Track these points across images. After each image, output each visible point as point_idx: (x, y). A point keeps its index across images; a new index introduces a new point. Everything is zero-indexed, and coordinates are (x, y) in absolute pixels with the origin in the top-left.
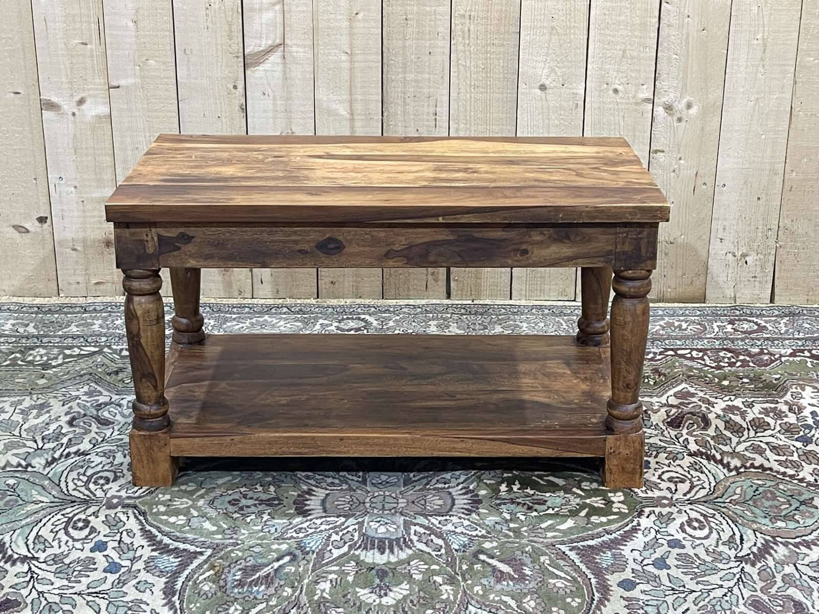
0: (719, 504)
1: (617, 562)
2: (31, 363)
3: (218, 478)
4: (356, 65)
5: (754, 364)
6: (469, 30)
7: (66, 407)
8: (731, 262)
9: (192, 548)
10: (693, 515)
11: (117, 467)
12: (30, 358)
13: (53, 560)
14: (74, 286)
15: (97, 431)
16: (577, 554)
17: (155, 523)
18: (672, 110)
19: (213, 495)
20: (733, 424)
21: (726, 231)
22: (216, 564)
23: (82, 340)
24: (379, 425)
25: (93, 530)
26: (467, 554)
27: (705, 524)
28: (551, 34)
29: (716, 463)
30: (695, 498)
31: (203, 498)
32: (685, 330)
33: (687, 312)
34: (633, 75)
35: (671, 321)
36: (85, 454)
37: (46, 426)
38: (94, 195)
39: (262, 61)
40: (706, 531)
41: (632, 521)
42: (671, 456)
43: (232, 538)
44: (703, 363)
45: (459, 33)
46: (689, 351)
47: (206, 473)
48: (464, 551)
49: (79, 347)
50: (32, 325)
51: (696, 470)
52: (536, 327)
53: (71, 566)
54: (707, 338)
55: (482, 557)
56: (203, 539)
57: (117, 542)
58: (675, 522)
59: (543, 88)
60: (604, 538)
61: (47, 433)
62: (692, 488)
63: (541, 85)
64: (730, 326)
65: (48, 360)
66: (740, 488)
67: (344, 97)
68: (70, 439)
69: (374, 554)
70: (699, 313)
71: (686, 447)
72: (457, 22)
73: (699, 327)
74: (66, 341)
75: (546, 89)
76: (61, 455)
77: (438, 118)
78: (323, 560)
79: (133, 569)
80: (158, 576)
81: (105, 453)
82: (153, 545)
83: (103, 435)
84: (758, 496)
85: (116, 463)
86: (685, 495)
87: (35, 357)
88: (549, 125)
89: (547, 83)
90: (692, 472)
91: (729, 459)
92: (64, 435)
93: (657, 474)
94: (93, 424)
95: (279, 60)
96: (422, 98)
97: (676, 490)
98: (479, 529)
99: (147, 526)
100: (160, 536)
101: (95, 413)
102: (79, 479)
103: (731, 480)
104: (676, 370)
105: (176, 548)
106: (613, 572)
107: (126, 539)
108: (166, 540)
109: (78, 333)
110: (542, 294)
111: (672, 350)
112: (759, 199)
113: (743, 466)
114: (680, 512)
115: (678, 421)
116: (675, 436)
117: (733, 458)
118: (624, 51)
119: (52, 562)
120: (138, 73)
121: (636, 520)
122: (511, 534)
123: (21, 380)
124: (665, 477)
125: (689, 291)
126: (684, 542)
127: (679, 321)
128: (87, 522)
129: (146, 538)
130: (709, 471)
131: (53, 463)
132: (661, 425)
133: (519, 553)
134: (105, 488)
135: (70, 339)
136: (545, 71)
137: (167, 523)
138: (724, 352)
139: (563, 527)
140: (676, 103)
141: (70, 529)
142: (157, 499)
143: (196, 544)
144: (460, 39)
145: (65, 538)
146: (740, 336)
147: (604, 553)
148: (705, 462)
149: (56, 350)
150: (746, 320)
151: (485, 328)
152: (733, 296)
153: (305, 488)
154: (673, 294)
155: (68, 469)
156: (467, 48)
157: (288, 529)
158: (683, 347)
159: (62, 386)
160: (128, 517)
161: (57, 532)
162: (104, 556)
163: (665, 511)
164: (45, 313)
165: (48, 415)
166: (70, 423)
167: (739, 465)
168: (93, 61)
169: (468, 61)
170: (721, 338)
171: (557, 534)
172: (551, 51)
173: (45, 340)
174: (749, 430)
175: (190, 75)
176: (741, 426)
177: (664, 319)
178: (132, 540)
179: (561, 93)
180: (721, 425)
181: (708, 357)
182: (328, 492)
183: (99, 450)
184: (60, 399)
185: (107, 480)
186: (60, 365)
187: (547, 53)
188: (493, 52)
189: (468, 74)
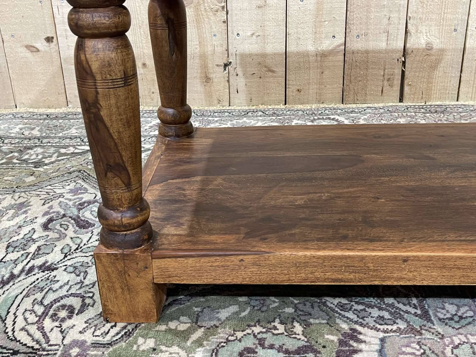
2: (26, 161)
3: (220, 307)
7: (47, 206)
11: (87, 289)
12: (27, 157)
15: (73, 235)
19: (215, 340)
23: (79, 140)
24: (452, 236)
31: (201, 345)
36: (51, 268)
37: (18, 230)
47: (202, 299)
49: (74, 146)
61: (15, 239)
65: (43, 158)
68: (39, 248)
74: (63, 142)
76: (22, 271)
81: (75, 268)
83: (78, 241)
85: (87, 282)
87: (31, 155)
92: (34, 241)
94: (71, 227)
101: (75, 212)
102: (33, 311)
109: (76, 134)
123: (10, 178)
134: (65, 326)
135: (68, 140)
149: (53, 149)
153: (345, 326)
155: (24, 293)
159: (49, 183)
164: (52, 119)
165: (24, 216)
166: (45, 227)
173: (45, 141)
182: (381, 335)
183: (69, 263)
184: (42, 197)
185: (71, 310)
186: (52, 163)
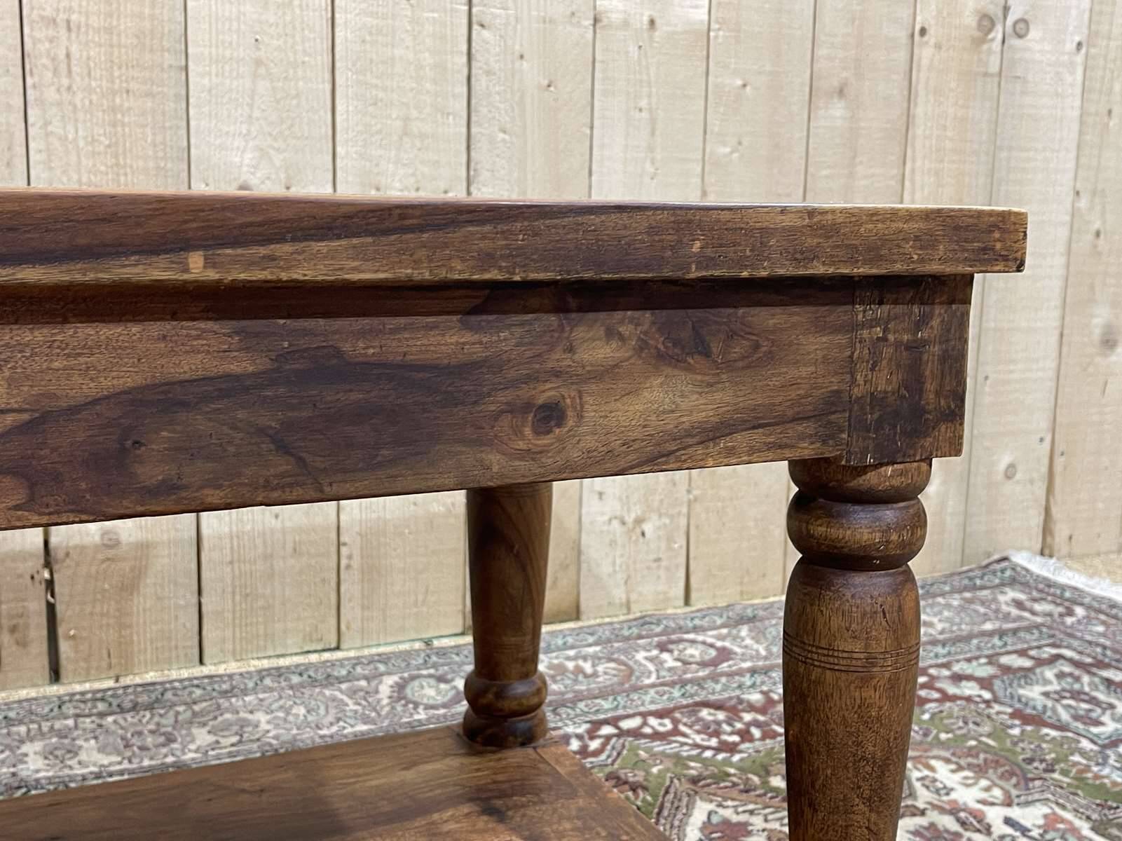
6: (68, 56)
8: (618, 536)
28: (255, 76)
32: (595, 674)
34: (426, 170)
45: (44, 61)
46: (639, 719)
54: (648, 687)
64: (668, 656)
70: (590, 639)
72: (37, 34)
73: (612, 665)
89: (253, 182)
104: (654, 770)
110: (268, 644)
111: (606, 722)
118: (407, 119)
127: (568, 658)
136: (248, 155)
138: (705, 711)
144: (50, 74)
146: (702, 673)
150: (685, 641)
151: (170, 739)
152: (624, 600)
156: (66, 97)
158: (622, 712)
169: (70, 128)
170: (674, 683)
172: (256, 114)
181: (685, 724)
187: (250, 117)
188: (129, 109)
189: (74, 158)
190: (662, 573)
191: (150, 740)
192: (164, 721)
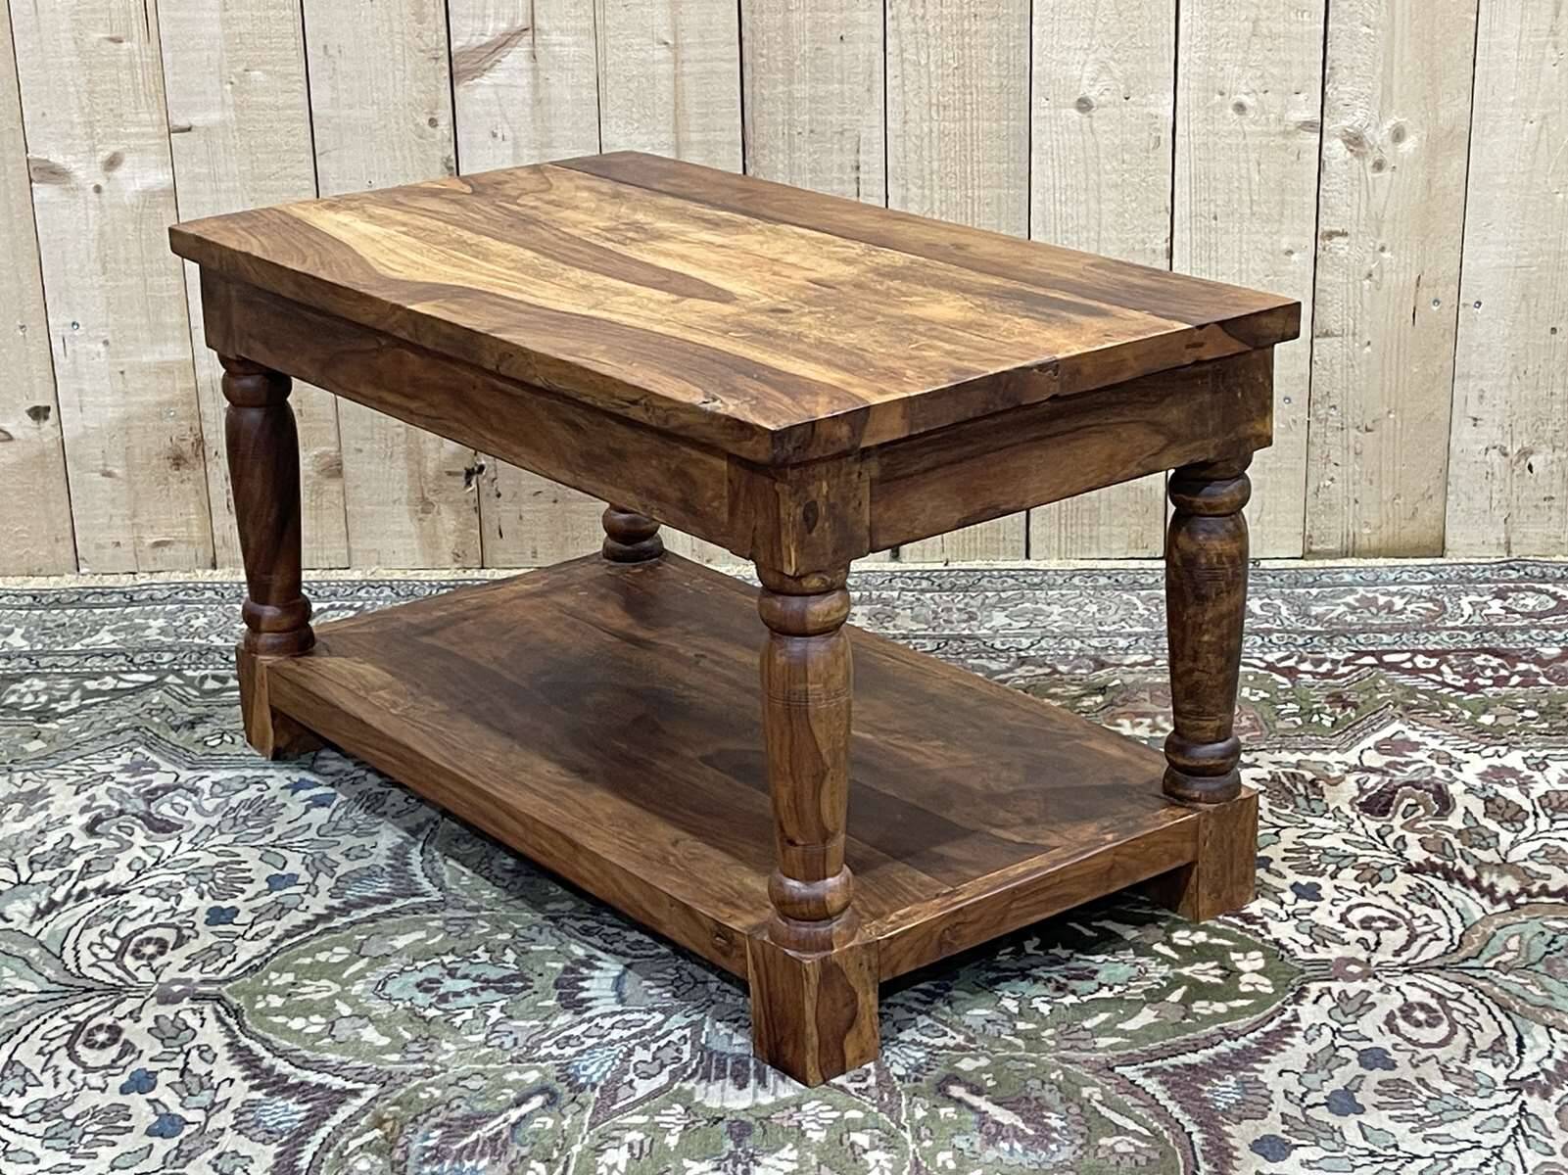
0: (1471, 972)
1: (1249, 1098)
2: (13, 708)
3: (397, 933)
4: (687, 68)
5: (1550, 679)
7: (83, 796)
8: (1496, 469)
9: (337, 1083)
10: (1416, 996)
11: (183, 917)
12: (13, 699)
13: (41, 1111)
14: (110, 551)
15: (145, 843)
16: (1161, 1083)
17: (260, 1032)
18: (1360, 144)
19: (383, 971)
20: (1503, 804)
21: (1485, 402)
22: (386, 1116)
23: (122, 659)
25: (128, 1048)
26: (923, 1085)
27: (1441, 1014)
29: (1464, 886)
30: (1419, 959)
31: (364, 977)
32: (1401, 612)
33: (1405, 576)
34: (1275, 71)
35: (1370, 595)
36: (117, 891)
37: (40, 837)
38: (145, 359)
39: (487, 65)
40: (1443, 1029)
41: (1282, 1011)
42: (1368, 875)
43: (421, 1060)
44: (1439, 679)
46: (1408, 655)
47: (370, 925)
48: (916, 1080)
49: (114, 674)
50: (19, 631)
51: (1422, 902)
52: (1080, 614)
53: (78, 1123)
54: (1447, 629)
55: (957, 1091)
56: (359, 1064)
57: (177, 1073)
58: (1375, 1010)
59: (1084, 105)
60: (1221, 1049)
61: (40, 850)
62: (1413, 937)
63: (1080, 100)
64: (1498, 603)
65: (50, 701)
66: (1517, 938)
67: (663, 137)
68: (88, 863)
69: (723, 1089)
70: (1430, 577)
71: (1401, 855)
73: (1430, 605)
74: (88, 664)
75: (1090, 107)
76: (68, 896)
77: (862, 176)
78: (614, 1103)
79: (209, 1128)
80: (263, 1142)
81: (160, 890)
82: (254, 1077)
83: (157, 852)
84: (1557, 954)
85: (181, 908)
86: (1397, 954)
87: (23, 696)
88: (1099, 186)
89: (1093, 95)
90: (1412, 906)
91: (1494, 878)
92: (75, 853)
93: (1337, 911)
94: (137, 829)
95: (526, 64)
96: (829, 134)
97: (1378, 943)
98: (951, 1033)
99: (242, 1037)
100: (269, 1059)
101: (143, 807)
102: (103, 945)
103: (1497, 921)
104: (1379, 696)
105: (302, 1083)
106: (1241, 1119)
107: (198, 1067)
108: (282, 1067)
109: (114, 646)
110: (1094, 546)
111: (1372, 654)
112: (1554, 330)
113: (1523, 891)
114: (1385, 989)
115: (1383, 800)
116: (1378, 831)
117: (1501, 875)
118: (1255, 22)
119: (38, 1116)
120: (229, 99)
121: (1289, 1008)
122: (1019, 1042)
124: (1355, 917)
125: (1411, 532)
126: (1395, 1055)
127: (1387, 594)
128: (115, 1032)
129: (239, 1063)
130: (1451, 904)
131: (49, 913)
132: (1346, 809)
133: (1035, 1083)
134: (155, 964)
135: (98, 659)
136: (1088, 68)
137: (285, 1031)
138: (1483, 656)
139: (1131, 1025)
140: (1370, 131)
141: (79, 1048)
142: (265, 982)
143: (345, 1073)
145: (67, 1066)
146: (1518, 624)
147: (1220, 1078)
148: (1441, 885)
149: (67, 681)
150: (1533, 590)
151: (972, 617)
152: (1502, 541)
153: (579, 953)
154: (1374, 542)
155: (81, 924)
156: (920, 25)
157: (543, 1040)
158: (1396, 647)
159: (77, 754)
160: (203, 1019)
161: (51, 1053)
162: (148, 1101)
163: (1354, 988)
164: (48, 607)
165: (43, 814)
166: (90, 829)
167: (1515, 889)
168: (134, 77)
169: (924, 56)
170: (1477, 628)
171: (1119, 1039)
172: (1099, 26)
173: (44, 661)
174: (1536, 815)
175: (338, 99)
176: (1521, 809)
177: (1353, 592)
178: (209, 1068)
179: (1123, 117)
180: (1477, 807)
181: (1451, 667)
182: (628, 961)
183: (146, 883)
184: (71, 780)
185: (162, 946)
186: (74, 711)
187: (1092, 30)
188: (976, 32)
189: (925, 81)
190: (1554, 513)
191: (955, 616)
192: (972, 602)
